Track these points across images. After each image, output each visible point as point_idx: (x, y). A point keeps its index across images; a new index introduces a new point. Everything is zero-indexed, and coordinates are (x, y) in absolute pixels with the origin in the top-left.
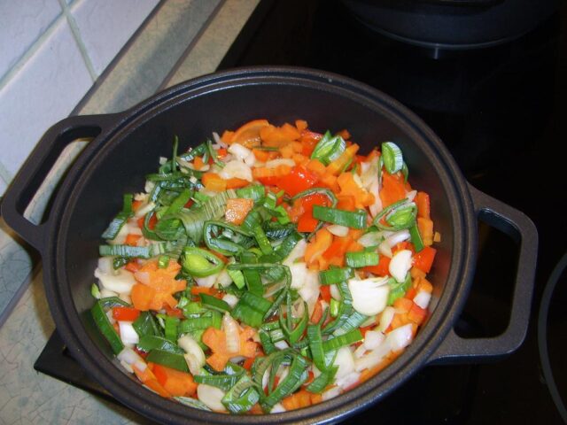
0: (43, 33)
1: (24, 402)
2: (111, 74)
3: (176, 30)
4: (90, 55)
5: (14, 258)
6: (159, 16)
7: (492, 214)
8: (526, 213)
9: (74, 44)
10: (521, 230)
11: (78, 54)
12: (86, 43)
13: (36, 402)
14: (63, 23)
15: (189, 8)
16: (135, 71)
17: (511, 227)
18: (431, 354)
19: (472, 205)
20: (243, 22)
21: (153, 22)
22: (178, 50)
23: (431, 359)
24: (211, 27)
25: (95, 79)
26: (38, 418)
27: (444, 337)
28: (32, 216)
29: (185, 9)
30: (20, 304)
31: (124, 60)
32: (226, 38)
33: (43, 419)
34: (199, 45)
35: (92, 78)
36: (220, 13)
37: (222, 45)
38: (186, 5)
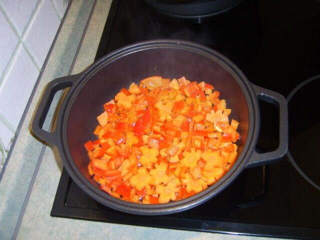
0: (13, 54)
1: (51, 233)
2: (47, 66)
3: (72, 37)
4: (35, 59)
5: (26, 166)
6: (62, 32)
7: (264, 96)
8: (280, 93)
9: (28, 56)
10: (279, 102)
11: (30, 60)
12: (32, 54)
13: (57, 231)
14: (21, 46)
15: (75, 24)
16: (58, 62)
17: (274, 100)
18: (246, 163)
19: (255, 93)
20: (103, 25)
21: (60, 35)
22: (75, 46)
23: (247, 165)
24: (88, 31)
25: (40, 70)
26: (60, 238)
27: (251, 154)
28: (29, 144)
29: (73, 25)
30: (34, 187)
31: (51, 57)
32: (97, 35)
33: (62, 238)
34: (84, 41)
35: (39, 70)
36: (90, 23)
37: (96, 39)
38: (74, 23)
